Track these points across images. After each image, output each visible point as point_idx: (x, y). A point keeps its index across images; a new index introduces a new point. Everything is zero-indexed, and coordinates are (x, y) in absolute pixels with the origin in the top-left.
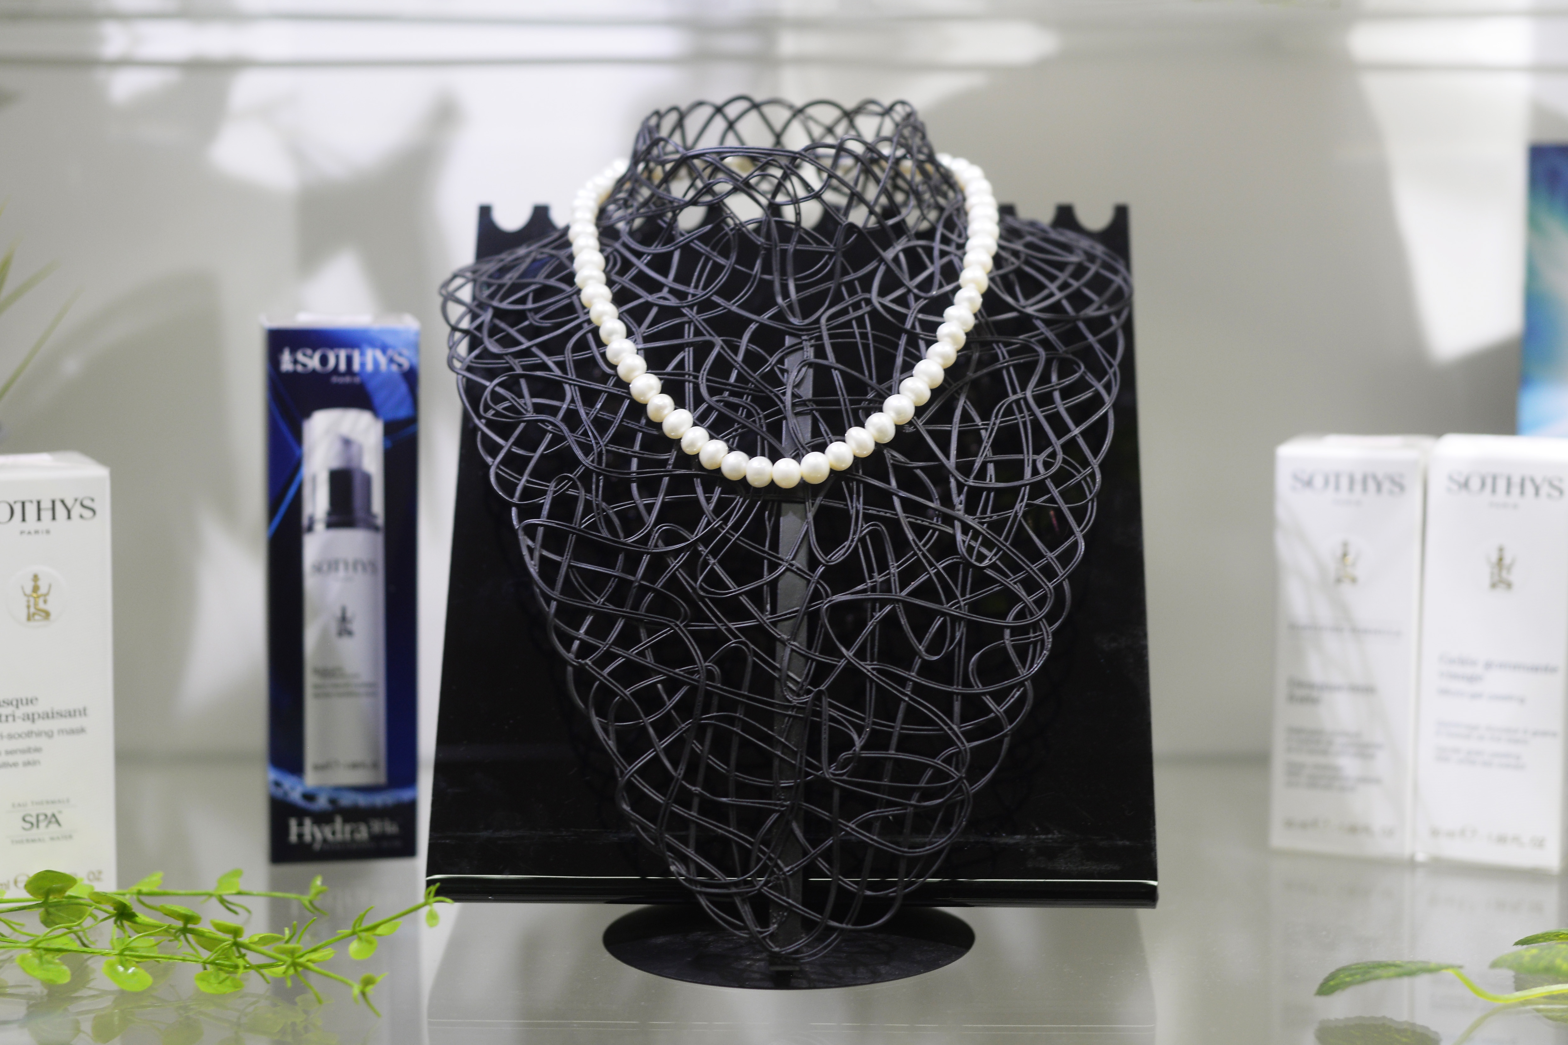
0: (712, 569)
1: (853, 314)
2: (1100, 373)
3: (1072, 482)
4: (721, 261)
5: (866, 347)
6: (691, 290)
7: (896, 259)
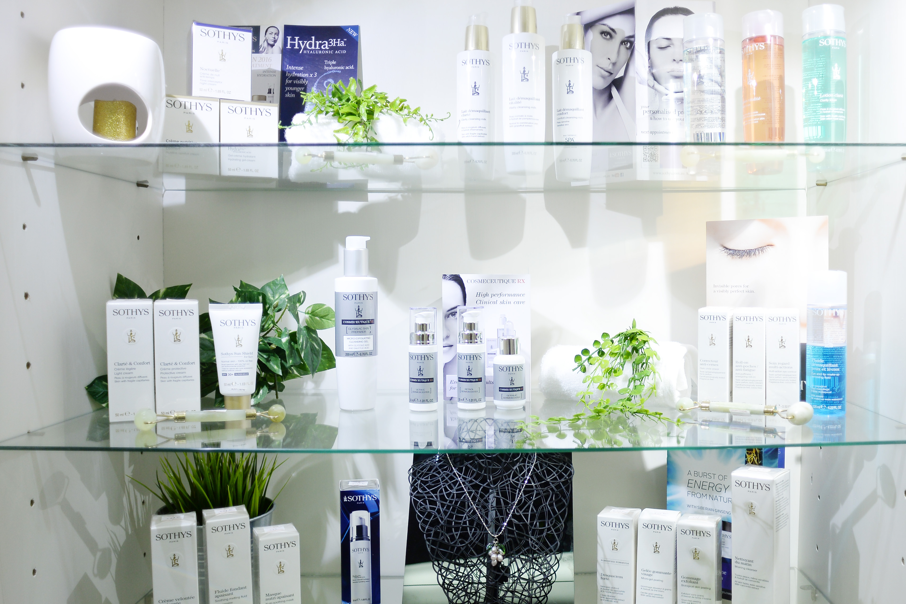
0: (471, 551)
1: (506, 484)
2: (565, 497)
3: (557, 527)
4: (475, 470)
5: (509, 492)
6: (467, 478)
7: (516, 469)
